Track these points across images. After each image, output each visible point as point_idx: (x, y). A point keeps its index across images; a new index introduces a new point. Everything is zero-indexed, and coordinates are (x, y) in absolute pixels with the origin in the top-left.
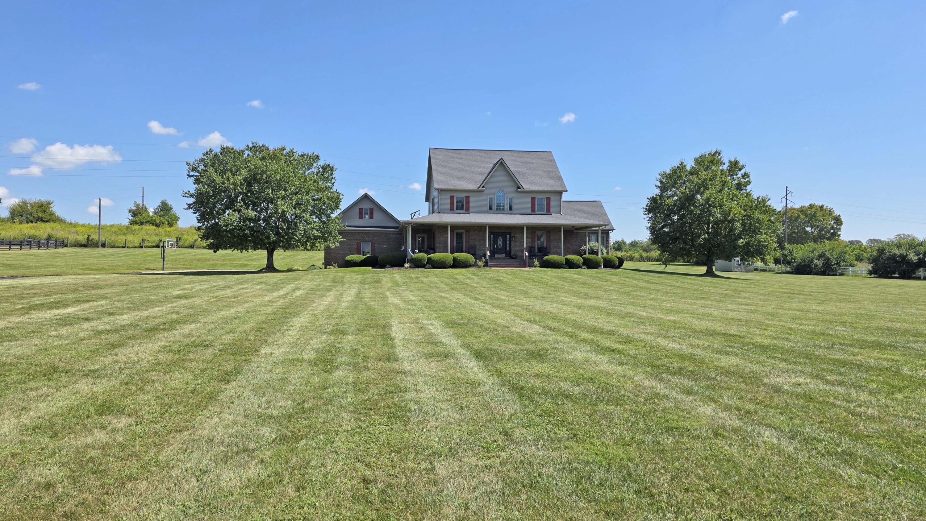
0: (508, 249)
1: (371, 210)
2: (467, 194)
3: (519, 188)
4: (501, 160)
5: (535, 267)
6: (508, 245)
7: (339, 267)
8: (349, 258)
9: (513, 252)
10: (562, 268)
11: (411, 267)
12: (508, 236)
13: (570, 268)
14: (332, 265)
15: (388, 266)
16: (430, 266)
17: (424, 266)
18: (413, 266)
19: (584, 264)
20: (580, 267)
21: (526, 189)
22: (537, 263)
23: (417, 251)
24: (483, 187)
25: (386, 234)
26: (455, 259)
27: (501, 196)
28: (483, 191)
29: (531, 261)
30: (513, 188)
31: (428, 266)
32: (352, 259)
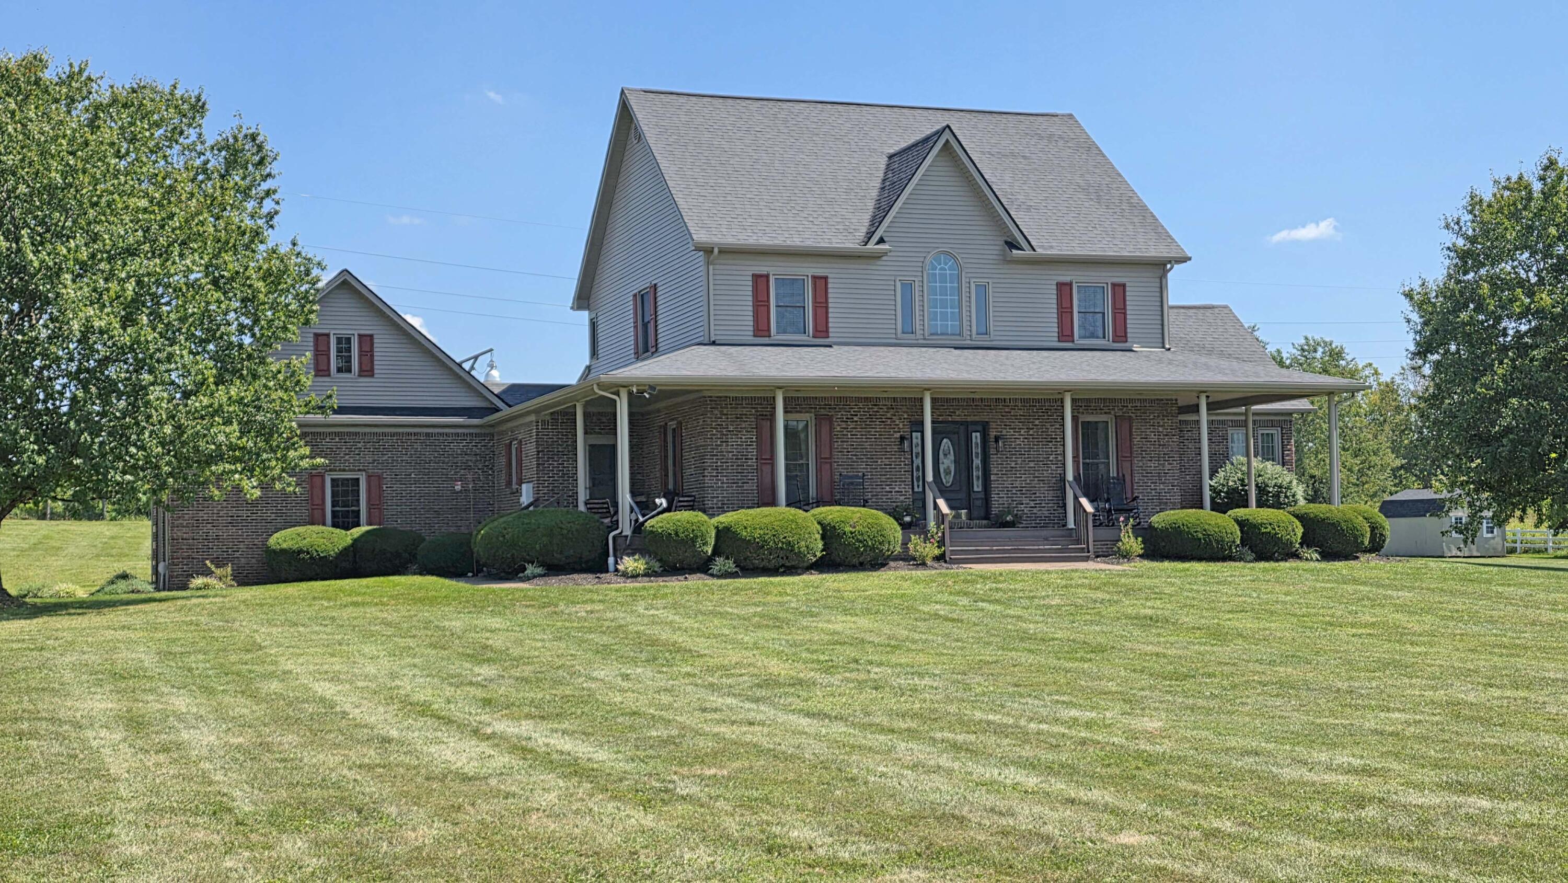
0: (978, 487)
1: (367, 340)
2: (819, 270)
3: (1012, 245)
4: (947, 135)
5: (1126, 556)
6: (977, 473)
7: (244, 579)
8: (283, 539)
9: (998, 501)
10: (1230, 558)
11: (649, 574)
12: (976, 437)
13: (1260, 557)
14: (208, 573)
15: (530, 569)
16: (730, 565)
17: (703, 567)
18: (656, 566)
19: (1307, 541)
20: (1296, 556)
21: (1039, 251)
22: (1132, 543)
23: (662, 502)
24: (881, 241)
25: (429, 436)
26: (829, 533)
27: (943, 278)
28: (876, 257)
29: (1105, 533)
30: (992, 247)
31: (720, 564)
32: (304, 544)
